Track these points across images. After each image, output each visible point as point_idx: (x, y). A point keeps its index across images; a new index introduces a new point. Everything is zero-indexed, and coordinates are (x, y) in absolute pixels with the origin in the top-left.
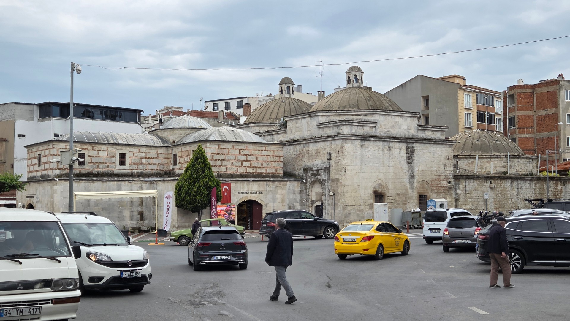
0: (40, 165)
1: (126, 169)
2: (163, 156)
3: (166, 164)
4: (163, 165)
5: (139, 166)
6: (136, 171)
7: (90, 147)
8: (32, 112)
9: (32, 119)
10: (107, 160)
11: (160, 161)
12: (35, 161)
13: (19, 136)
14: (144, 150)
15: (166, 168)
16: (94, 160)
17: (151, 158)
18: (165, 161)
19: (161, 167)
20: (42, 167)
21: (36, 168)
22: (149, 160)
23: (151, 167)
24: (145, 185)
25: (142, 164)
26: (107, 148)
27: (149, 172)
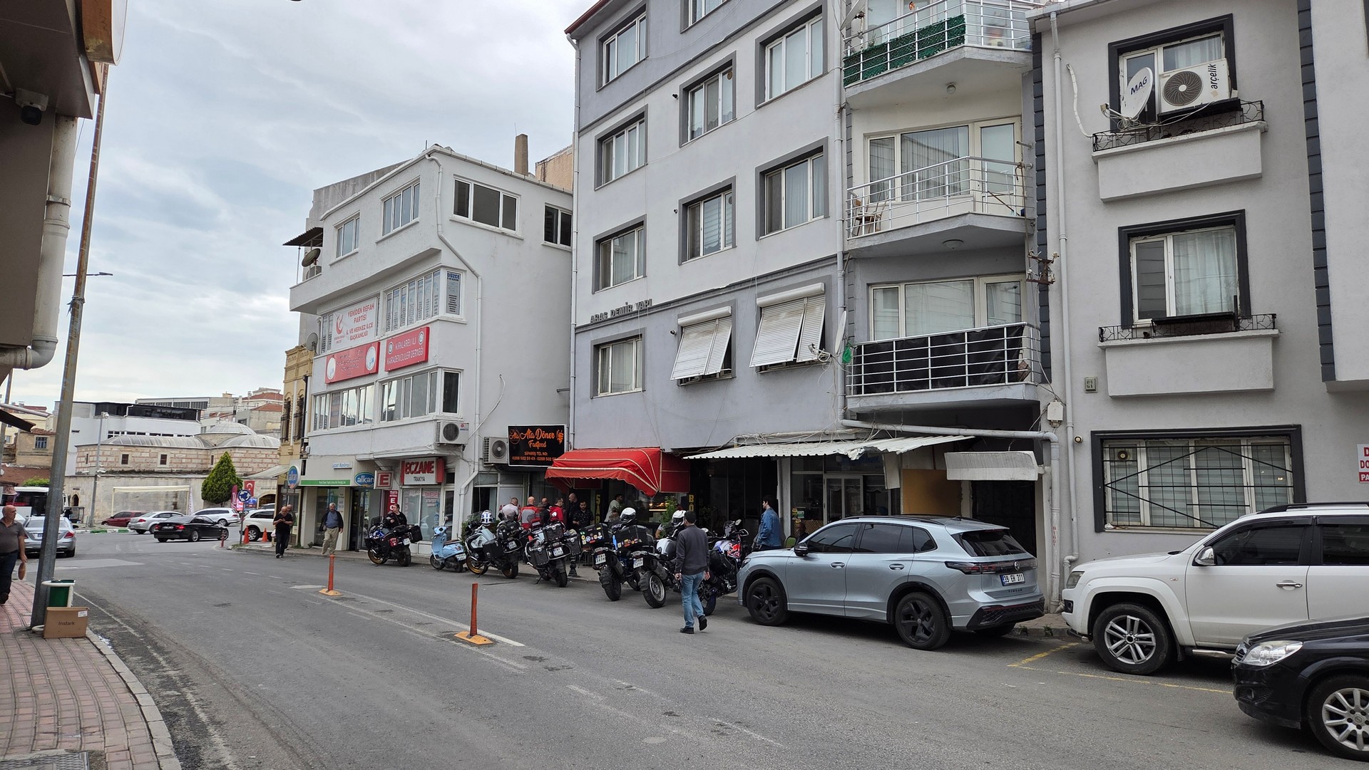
0: (87, 463)
1: (166, 467)
2: (203, 457)
3: (206, 464)
4: (202, 464)
5: (179, 465)
6: (175, 469)
7: (133, 449)
8: (88, 410)
9: (88, 417)
10: (149, 460)
11: (200, 461)
12: (83, 459)
13: (73, 431)
14: (185, 451)
15: (204, 466)
16: (136, 460)
17: (191, 459)
18: (204, 461)
19: (200, 466)
20: (89, 464)
21: (84, 465)
22: (190, 460)
23: (190, 466)
24: (179, 481)
25: (182, 463)
26: (150, 450)
27: (188, 470)
